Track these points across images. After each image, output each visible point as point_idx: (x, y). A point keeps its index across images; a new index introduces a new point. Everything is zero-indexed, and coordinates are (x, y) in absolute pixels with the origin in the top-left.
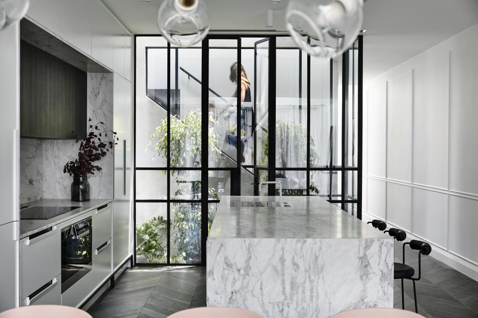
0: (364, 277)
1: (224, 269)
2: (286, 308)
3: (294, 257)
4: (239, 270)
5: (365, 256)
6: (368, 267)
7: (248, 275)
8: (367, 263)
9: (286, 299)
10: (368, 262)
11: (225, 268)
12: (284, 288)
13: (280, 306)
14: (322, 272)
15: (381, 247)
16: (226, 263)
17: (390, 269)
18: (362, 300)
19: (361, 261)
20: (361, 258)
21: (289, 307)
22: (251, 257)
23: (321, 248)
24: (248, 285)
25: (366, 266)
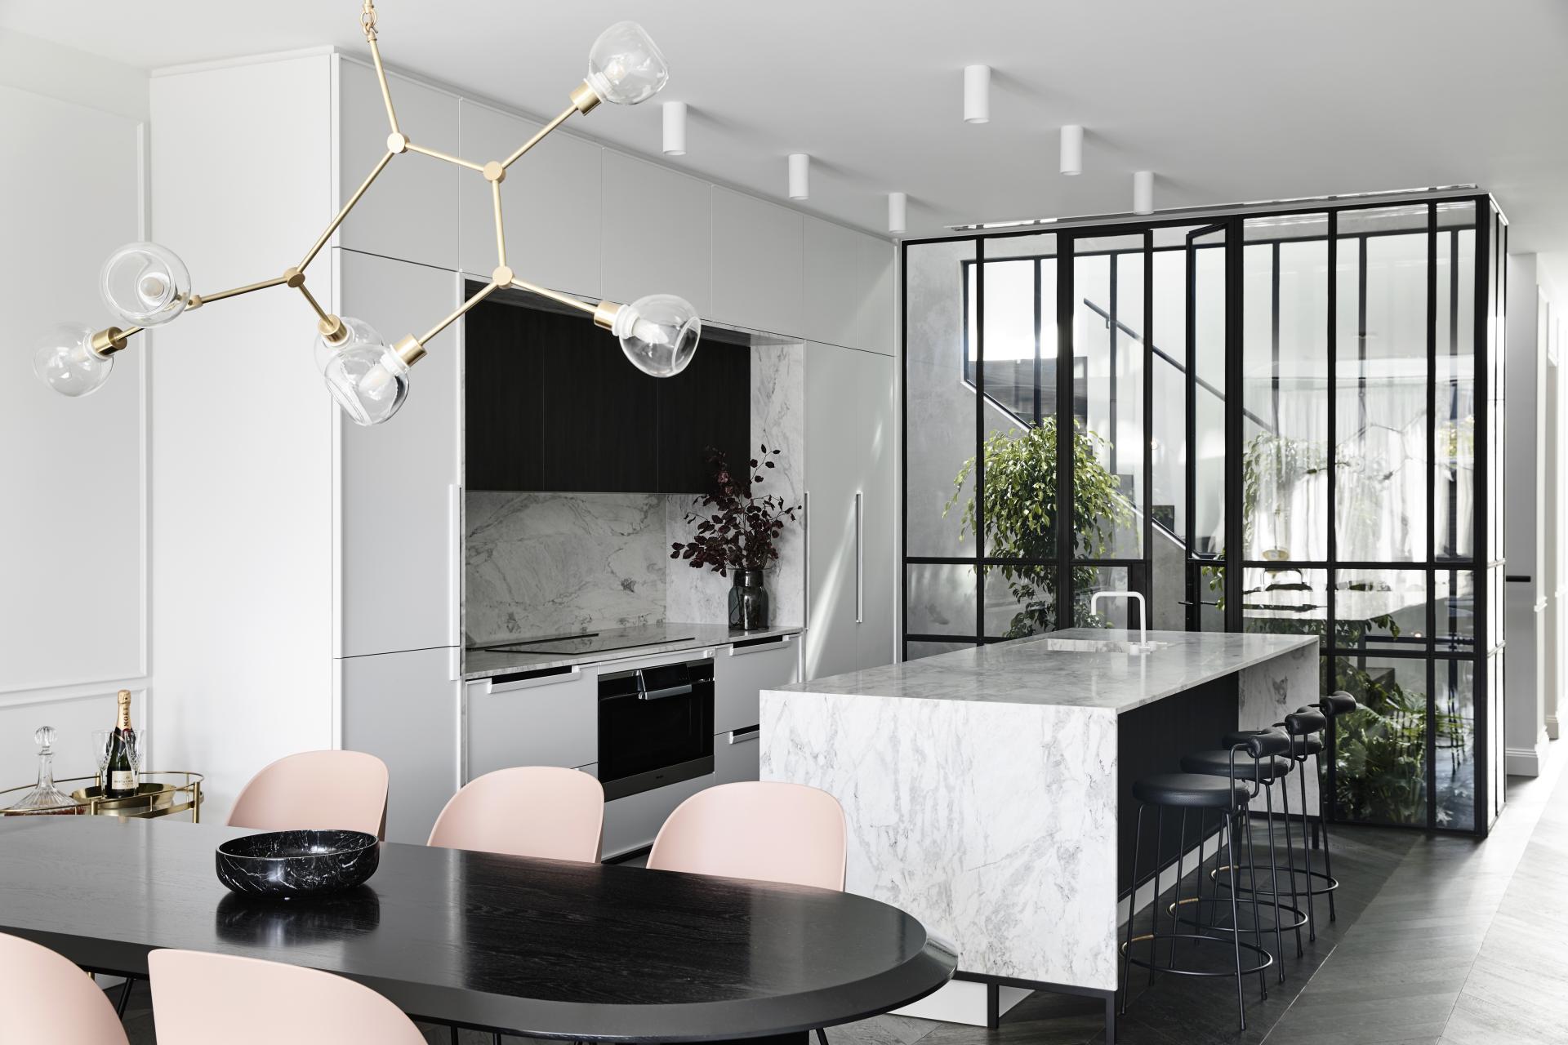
0: (1054, 787)
1: (789, 752)
2: (901, 839)
3: (916, 735)
4: (816, 757)
5: (1055, 742)
6: (1062, 766)
7: (832, 767)
8: (1059, 758)
9: (903, 822)
10: (1062, 755)
11: (791, 750)
12: (898, 798)
13: (891, 833)
14: (969, 770)
15: (1087, 725)
16: (792, 740)
17: (1107, 773)
18: (1051, 835)
19: (1047, 753)
20: (1047, 747)
21: (907, 838)
22: (836, 732)
23: (967, 720)
24: (832, 786)
25: (1058, 764)
